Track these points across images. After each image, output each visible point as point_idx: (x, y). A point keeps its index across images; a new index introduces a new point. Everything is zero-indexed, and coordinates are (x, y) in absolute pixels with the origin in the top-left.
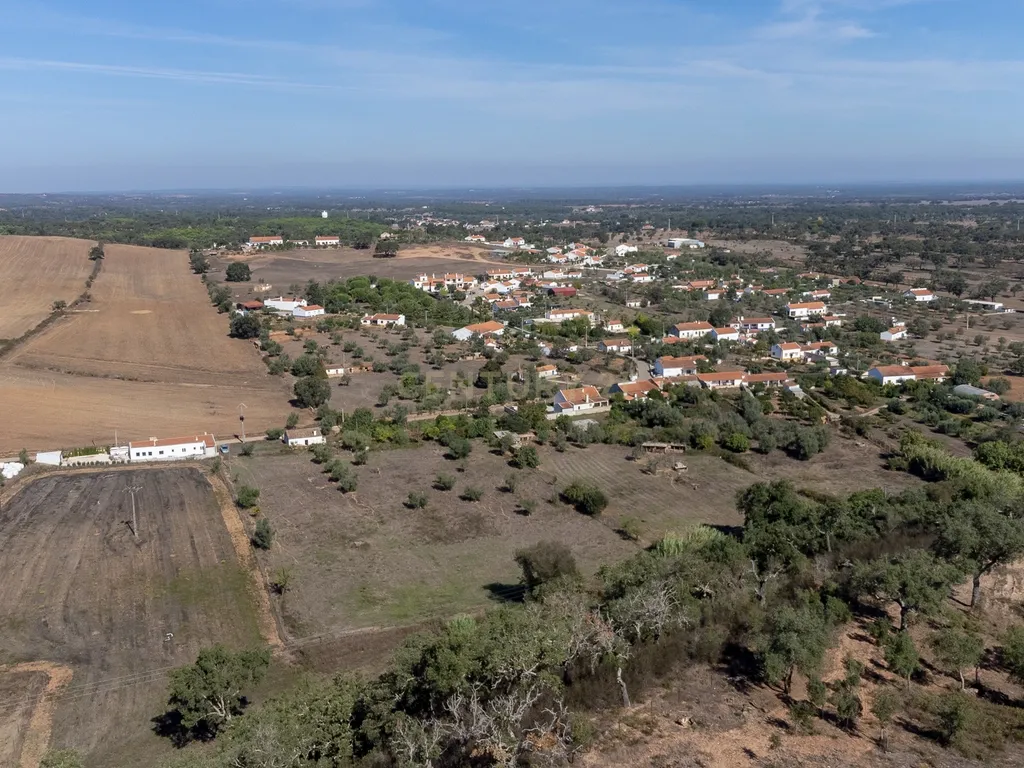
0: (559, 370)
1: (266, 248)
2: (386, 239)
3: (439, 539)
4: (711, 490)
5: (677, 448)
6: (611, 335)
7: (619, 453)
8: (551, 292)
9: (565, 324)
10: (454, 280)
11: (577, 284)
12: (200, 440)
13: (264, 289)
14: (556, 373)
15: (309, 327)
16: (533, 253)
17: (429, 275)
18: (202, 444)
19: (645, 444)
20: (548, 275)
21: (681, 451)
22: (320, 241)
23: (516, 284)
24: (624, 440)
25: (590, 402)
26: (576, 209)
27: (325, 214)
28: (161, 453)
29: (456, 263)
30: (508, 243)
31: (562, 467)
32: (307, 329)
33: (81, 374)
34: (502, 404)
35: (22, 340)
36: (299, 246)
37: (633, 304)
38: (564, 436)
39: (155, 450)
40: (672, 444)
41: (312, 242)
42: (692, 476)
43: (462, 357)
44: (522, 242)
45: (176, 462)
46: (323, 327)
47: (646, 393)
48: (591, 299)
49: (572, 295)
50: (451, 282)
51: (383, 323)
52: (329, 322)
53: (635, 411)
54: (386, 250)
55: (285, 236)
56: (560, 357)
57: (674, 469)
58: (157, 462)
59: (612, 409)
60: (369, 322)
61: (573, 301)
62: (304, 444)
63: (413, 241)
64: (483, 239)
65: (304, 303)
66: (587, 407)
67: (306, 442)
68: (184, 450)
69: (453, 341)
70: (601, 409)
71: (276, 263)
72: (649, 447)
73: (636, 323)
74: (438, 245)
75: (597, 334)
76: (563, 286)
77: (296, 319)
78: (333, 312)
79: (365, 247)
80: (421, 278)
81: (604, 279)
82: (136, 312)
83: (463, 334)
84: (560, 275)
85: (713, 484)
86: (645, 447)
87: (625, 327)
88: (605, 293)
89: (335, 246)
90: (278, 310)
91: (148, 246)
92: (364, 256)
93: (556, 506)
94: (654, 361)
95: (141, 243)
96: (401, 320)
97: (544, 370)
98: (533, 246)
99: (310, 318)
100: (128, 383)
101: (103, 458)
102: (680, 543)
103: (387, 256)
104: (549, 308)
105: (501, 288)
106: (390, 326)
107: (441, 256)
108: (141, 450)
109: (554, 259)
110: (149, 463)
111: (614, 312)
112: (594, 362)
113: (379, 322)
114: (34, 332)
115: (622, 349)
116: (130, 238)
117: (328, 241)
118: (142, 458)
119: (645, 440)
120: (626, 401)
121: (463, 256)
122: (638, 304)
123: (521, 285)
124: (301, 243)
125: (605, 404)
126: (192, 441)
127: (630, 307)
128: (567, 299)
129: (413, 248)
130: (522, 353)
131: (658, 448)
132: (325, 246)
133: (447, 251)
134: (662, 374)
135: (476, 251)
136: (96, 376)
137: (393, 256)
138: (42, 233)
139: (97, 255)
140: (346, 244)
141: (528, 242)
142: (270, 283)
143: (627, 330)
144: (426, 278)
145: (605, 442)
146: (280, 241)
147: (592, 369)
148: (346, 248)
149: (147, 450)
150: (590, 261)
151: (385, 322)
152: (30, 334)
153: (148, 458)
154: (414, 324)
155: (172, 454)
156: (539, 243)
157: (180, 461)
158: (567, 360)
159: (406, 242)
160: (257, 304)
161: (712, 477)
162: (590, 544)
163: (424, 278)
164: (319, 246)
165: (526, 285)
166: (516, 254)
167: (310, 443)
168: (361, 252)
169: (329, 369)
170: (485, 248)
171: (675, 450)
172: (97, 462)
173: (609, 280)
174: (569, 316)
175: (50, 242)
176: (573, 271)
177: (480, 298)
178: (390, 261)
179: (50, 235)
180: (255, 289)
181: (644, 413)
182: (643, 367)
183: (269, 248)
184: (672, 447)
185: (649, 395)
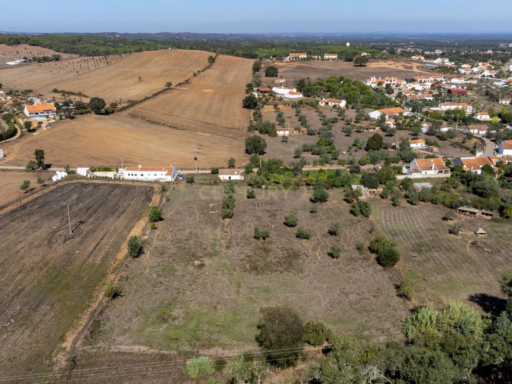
0: (426, 143)
1: (296, 59)
2: (364, 56)
3: (255, 268)
4: (498, 258)
5: (487, 214)
6: (479, 122)
7: (438, 212)
8: (449, 91)
9: (448, 112)
10: (391, 81)
11: (470, 87)
12: (165, 170)
13: (280, 81)
14: (424, 145)
15: (288, 105)
16: (451, 67)
17: (377, 78)
18: (166, 172)
19: (461, 208)
20: (454, 80)
21: (490, 218)
22: (326, 57)
23: (428, 85)
24: (446, 203)
25: (435, 169)
26: (502, 45)
27: (348, 44)
28: (142, 175)
29: (400, 71)
30: (438, 61)
31: (388, 219)
32: (287, 105)
33: (152, 122)
34: (374, 164)
35: (141, 101)
36: (314, 59)
37: (504, 102)
38: (404, 193)
39: (139, 173)
40: (483, 211)
41: (322, 57)
42: (488, 242)
43: (366, 129)
44: (447, 60)
45: (148, 182)
46: (297, 105)
47: (481, 166)
48: (475, 97)
49: (463, 93)
50: (389, 82)
51: (331, 104)
52: (301, 102)
53: (467, 179)
54: (361, 62)
55: (309, 53)
56: (433, 135)
57: (476, 233)
58: (137, 181)
59: (451, 176)
60: (324, 103)
61: (463, 98)
62: (228, 179)
63: (379, 58)
64: (423, 58)
65: (295, 90)
66: (432, 173)
67: (230, 178)
68: (155, 175)
69: (368, 118)
70: (443, 175)
71: (298, 68)
72: (463, 211)
73: (500, 116)
74: (393, 60)
75: (468, 121)
76: (460, 88)
77: (284, 99)
78: (308, 96)
79: (350, 60)
80: (372, 79)
81: (492, 85)
82: (205, 91)
83: (375, 114)
84: (462, 81)
85: (503, 251)
86: (460, 210)
87: (491, 117)
88: (487, 94)
89: (334, 59)
90: (277, 94)
91: (240, 56)
92: (349, 65)
93: (361, 253)
94: (500, 143)
95: (237, 55)
96: (343, 104)
97: (416, 143)
98: (453, 63)
99: (293, 99)
100: (171, 130)
101: (110, 174)
102: (434, 318)
103: (361, 66)
104: (444, 101)
105: (418, 87)
106: (335, 106)
107: (393, 67)
108: (131, 172)
109: (463, 71)
110: (133, 181)
111: (488, 106)
112: (456, 139)
113: (330, 104)
114: (150, 98)
115: (480, 132)
116: (232, 53)
117: (331, 57)
118: (131, 178)
119: (462, 205)
120: (464, 171)
121: (406, 67)
122: (508, 102)
123: (431, 86)
124: (316, 57)
125: (446, 172)
126: (161, 170)
127: (502, 104)
128: (459, 96)
129: (378, 62)
130: (408, 129)
131: (470, 212)
132: (328, 59)
133: (398, 64)
134: (502, 153)
135: (415, 65)
136: (159, 124)
137: (365, 66)
138: (192, 49)
139: (212, 60)
140: (341, 59)
141: (451, 60)
142: (285, 78)
143: (491, 119)
144: (375, 79)
145: (432, 201)
146: (305, 56)
147: (451, 145)
148: (340, 61)
149: (134, 172)
150: (487, 73)
151: (333, 104)
152: (147, 99)
153: (134, 178)
154: (350, 106)
155: (148, 177)
156: (457, 62)
157: (150, 182)
158: (438, 137)
159: (375, 58)
160: (268, 89)
161: (505, 244)
162: (367, 295)
163: (374, 79)
164: (326, 59)
165: (436, 85)
166: (439, 67)
167: (232, 179)
168: (348, 63)
169: (280, 130)
170: (422, 63)
171: (485, 216)
172: (106, 177)
173: (495, 85)
174: (453, 107)
175: (194, 53)
176: (472, 79)
177: (401, 93)
178: (362, 69)
179: (195, 49)
180: (276, 81)
181: (471, 183)
182: (490, 146)
183: (297, 59)
184: (483, 213)
185: (483, 169)
